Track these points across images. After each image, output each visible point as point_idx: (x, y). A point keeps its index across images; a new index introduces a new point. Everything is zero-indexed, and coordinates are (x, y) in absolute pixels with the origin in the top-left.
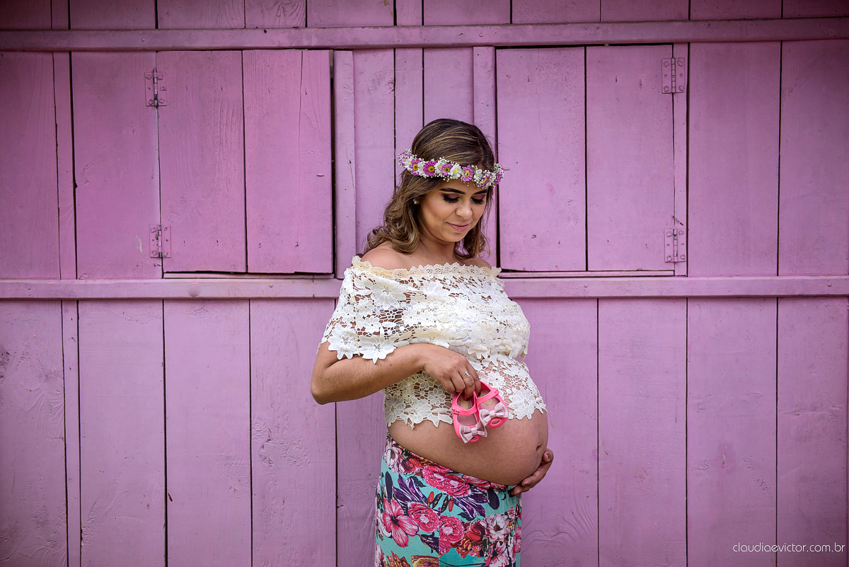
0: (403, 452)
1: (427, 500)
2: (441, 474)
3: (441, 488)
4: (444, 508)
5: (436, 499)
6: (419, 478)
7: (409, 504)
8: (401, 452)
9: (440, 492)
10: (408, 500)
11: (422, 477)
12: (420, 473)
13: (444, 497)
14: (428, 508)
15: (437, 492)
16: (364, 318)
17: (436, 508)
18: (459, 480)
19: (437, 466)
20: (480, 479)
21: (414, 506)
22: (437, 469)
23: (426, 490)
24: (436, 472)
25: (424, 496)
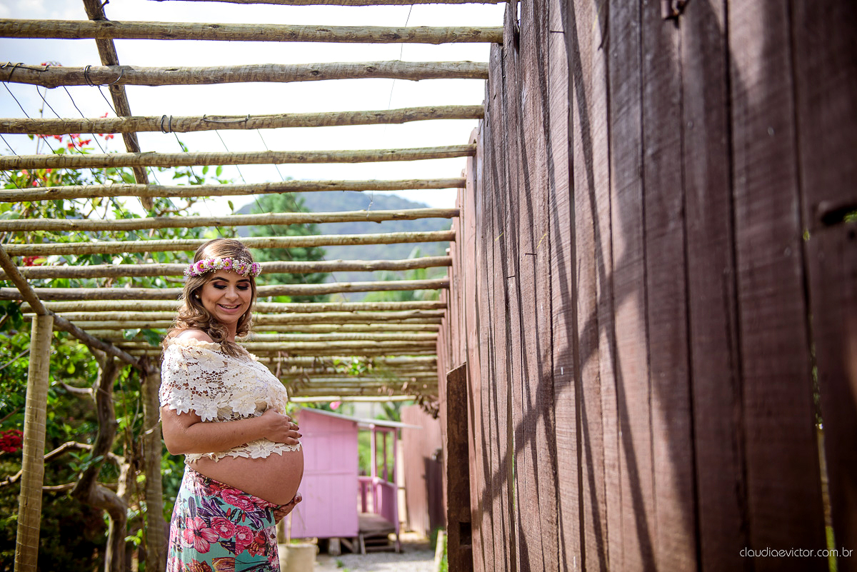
0: (205, 480)
1: (226, 515)
2: (235, 495)
3: (236, 505)
4: (239, 520)
5: (232, 513)
6: (219, 498)
7: (212, 519)
8: (203, 480)
9: (235, 507)
10: (211, 515)
11: (221, 498)
12: (219, 495)
13: (238, 511)
14: (227, 520)
15: (233, 508)
16: (194, 380)
17: (233, 520)
18: (248, 500)
19: (233, 489)
20: (262, 499)
21: (215, 520)
22: (232, 491)
23: (225, 507)
24: (231, 494)
25: (223, 512)
